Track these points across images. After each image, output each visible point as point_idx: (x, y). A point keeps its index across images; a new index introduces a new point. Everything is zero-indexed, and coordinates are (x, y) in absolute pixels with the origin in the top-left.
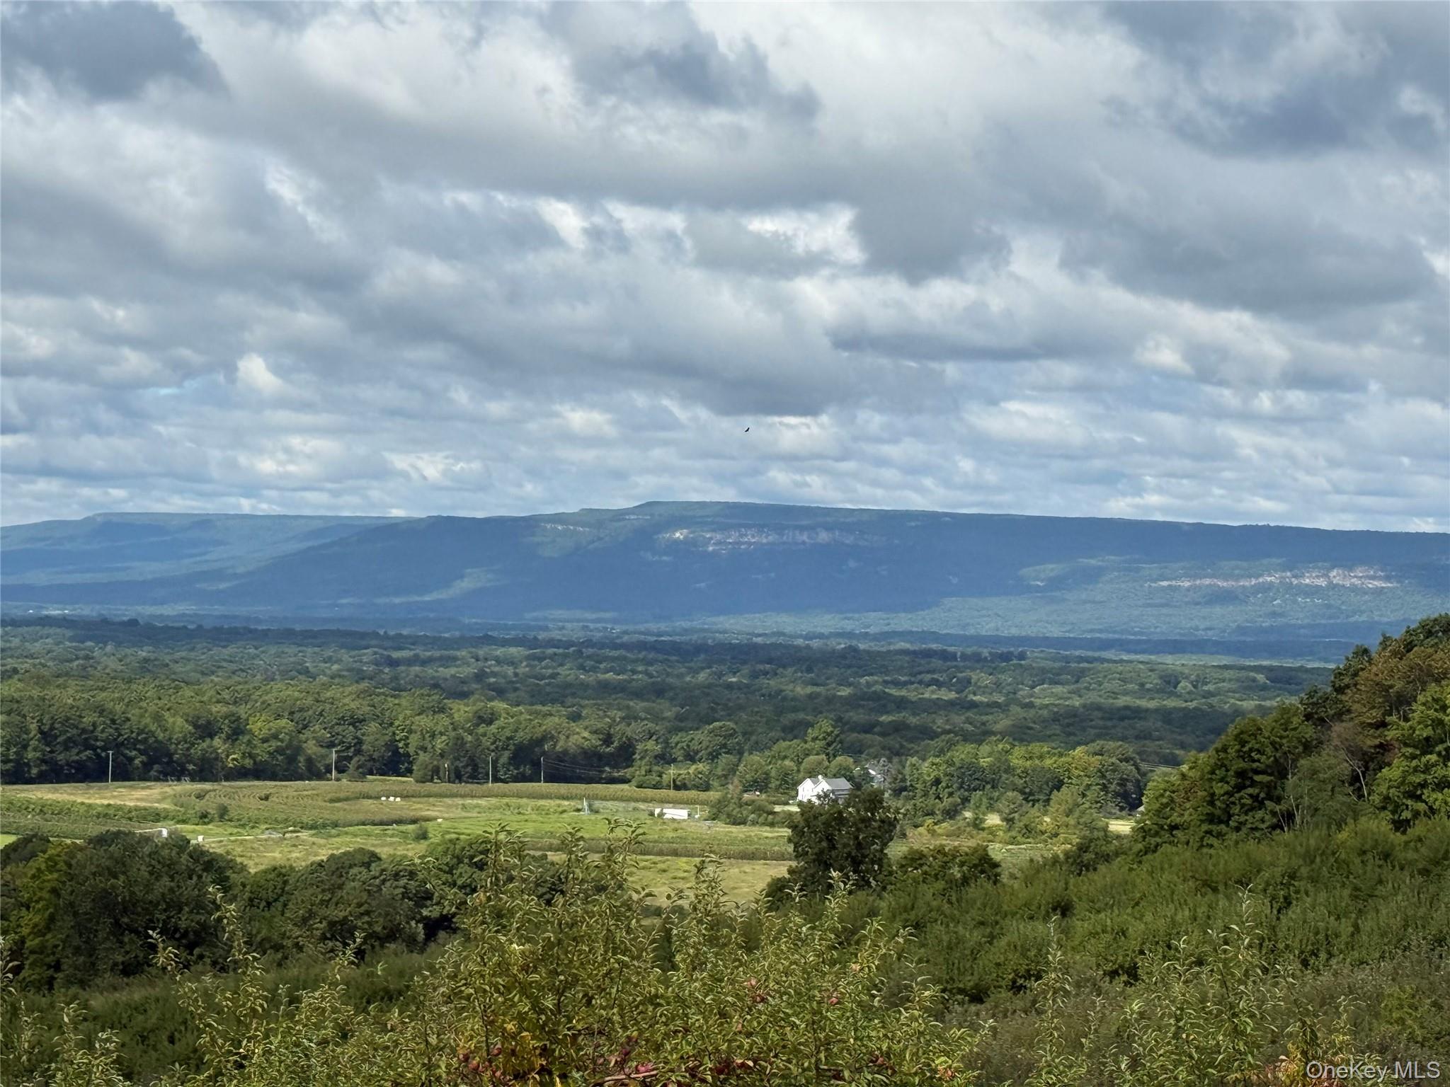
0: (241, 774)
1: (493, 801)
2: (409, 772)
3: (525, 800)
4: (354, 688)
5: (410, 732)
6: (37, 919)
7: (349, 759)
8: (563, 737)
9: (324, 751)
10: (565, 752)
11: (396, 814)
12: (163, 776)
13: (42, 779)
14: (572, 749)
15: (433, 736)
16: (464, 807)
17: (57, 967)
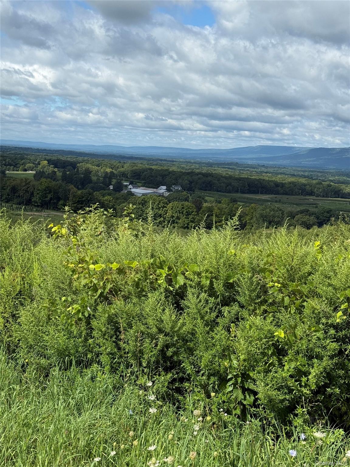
0: (283, 194)
1: (330, 201)
2: (314, 195)
3: (336, 202)
4: (305, 179)
5: (315, 188)
6: (249, 218)
7: (303, 192)
8: (344, 190)
9: (299, 191)
10: (345, 193)
11: (312, 203)
12: (269, 194)
13: (248, 193)
14: (346, 192)
15: (319, 189)
16: (325, 202)
17: (253, 226)
